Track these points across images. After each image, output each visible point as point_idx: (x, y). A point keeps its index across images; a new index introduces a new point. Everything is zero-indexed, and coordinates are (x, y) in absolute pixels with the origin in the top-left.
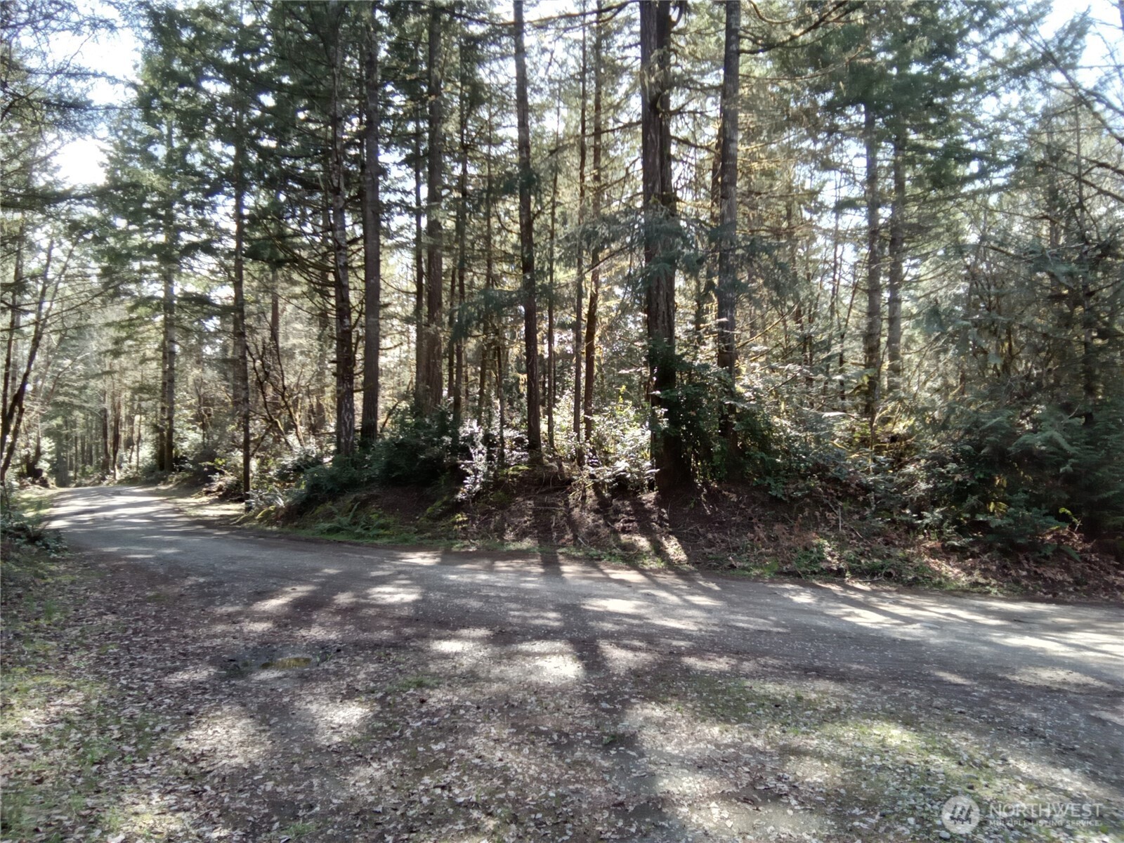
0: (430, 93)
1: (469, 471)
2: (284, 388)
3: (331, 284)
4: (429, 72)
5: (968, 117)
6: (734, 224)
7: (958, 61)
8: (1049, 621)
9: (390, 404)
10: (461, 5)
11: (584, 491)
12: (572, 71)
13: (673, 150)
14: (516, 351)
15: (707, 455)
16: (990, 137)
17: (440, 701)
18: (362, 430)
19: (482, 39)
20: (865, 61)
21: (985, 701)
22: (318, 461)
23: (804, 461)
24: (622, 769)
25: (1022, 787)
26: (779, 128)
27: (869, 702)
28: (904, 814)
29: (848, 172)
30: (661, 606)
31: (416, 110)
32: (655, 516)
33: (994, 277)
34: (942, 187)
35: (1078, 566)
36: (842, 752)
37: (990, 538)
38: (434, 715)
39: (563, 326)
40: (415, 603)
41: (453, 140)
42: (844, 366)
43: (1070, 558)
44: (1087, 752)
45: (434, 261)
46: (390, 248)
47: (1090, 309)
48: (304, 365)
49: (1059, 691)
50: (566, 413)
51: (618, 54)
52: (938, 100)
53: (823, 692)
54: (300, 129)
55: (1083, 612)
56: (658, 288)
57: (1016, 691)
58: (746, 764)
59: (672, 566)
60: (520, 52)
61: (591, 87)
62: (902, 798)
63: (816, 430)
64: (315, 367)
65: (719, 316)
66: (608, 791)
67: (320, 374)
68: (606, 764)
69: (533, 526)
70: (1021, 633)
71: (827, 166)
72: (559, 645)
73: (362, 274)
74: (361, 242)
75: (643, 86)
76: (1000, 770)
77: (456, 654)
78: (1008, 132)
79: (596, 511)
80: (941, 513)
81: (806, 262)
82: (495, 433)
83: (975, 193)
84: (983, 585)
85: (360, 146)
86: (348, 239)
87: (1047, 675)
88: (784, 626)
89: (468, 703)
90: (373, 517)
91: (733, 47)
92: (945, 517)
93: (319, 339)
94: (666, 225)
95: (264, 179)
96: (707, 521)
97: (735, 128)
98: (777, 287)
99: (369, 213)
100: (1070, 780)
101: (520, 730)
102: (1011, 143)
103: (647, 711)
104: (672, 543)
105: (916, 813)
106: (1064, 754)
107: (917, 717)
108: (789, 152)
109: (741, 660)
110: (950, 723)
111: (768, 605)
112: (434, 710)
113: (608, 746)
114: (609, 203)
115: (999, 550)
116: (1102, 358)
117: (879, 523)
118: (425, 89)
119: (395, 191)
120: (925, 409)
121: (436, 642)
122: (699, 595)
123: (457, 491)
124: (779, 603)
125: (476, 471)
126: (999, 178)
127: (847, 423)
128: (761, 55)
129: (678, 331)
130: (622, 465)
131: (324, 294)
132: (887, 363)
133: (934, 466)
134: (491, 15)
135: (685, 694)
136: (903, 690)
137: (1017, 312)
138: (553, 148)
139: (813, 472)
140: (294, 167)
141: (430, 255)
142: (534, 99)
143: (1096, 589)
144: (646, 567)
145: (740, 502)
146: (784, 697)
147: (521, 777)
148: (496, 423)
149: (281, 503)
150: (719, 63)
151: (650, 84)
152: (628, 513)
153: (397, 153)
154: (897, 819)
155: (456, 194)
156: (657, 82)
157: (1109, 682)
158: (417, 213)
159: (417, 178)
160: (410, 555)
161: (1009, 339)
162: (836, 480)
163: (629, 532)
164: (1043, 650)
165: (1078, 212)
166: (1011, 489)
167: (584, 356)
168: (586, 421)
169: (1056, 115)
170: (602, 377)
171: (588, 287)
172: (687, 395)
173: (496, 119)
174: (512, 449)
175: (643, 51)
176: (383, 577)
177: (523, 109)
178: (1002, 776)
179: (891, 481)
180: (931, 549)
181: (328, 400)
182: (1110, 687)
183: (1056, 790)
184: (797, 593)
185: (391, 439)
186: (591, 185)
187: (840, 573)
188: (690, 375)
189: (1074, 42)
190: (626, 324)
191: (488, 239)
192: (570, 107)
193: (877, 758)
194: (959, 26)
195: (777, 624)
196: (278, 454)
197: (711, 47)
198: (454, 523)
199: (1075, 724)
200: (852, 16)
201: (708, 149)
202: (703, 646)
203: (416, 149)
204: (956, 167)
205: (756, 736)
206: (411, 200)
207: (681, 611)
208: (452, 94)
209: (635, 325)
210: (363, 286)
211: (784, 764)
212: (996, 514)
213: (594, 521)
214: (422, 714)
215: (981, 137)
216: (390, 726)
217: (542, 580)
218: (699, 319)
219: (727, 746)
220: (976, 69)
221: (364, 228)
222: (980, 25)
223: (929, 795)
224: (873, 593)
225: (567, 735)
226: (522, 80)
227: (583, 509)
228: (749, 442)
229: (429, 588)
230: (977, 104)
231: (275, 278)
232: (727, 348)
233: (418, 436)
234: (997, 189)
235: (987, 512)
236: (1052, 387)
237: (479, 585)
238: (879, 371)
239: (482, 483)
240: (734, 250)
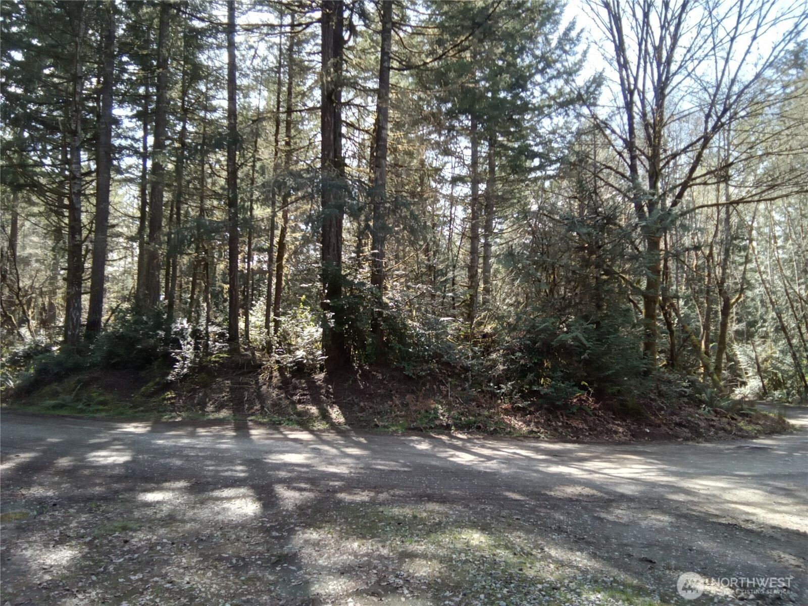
0: (158, 67)
1: (178, 358)
2: (19, 289)
3: (66, 207)
4: (158, 50)
5: (534, 129)
6: (383, 185)
7: (528, 93)
8: (573, 455)
9: (114, 305)
10: (186, 5)
11: (271, 373)
12: (271, 65)
13: (344, 130)
14: (221, 267)
15: (363, 346)
16: (546, 143)
17: (141, 540)
18: (87, 325)
19: (202, 32)
20: (471, 85)
21: (533, 510)
22: (47, 349)
23: (427, 350)
24: (284, 580)
25: (552, 566)
26: (415, 123)
27: (461, 516)
28: (478, 592)
29: (460, 158)
30: (324, 457)
31: (146, 78)
32: (323, 391)
33: (545, 233)
34: (517, 173)
35: (592, 418)
36: (441, 552)
37: (541, 401)
38: (135, 552)
39: (261, 250)
40: (126, 464)
41: (176, 104)
42: (456, 287)
43: (587, 413)
44: (591, 540)
45: (156, 194)
46: (119, 181)
47: (599, 256)
48: (38, 271)
49: (577, 500)
50: (259, 314)
51: (306, 58)
52: (516, 117)
53: (432, 512)
54: (45, 82)
55: (593, 448)
56: (330, 226)
57: (551, 502)
58: (375, 568)
59: (334, 427)
60: (232, 46)
61: (285, 78)
62: (477, 582)
63: (435, 330)
64: (49, 273)
65: (372, 249)
66: (272, 598)
67: (53, 279)
68: (271, 578)
69: (229, 400)
70: (557, 463)
71: (447, 152)
72: (243, 490)
73: (93, 200)
74: (94, 175)
75: (322, 82)
76: (539, 556)
77: (158, 502)
78: (557, 142)
79: (280, 388)
80: (512, 385)
81: (433, 215)
82: (202, 328)
83: (536, 179)
84: (536, 432)
85: (97, 100)
86: (83, 171)
87: (570, 490)
88: (409, 467)
89: (165, 540)
90: (94, 395)
91: (386, 64)
92: (514, 388)
93: (53, 250)
94: (337, 182)
95: (10, 119)
96: (361, 393)
97: (386, 120)
98: (412, 231)
99: (102, 153)
100: (581, 559)
101: (206, 558)
102: (558, 149)
103: (306, 536)
104: (335, 410)
105: (486, 591)
106: (578, 542)
107: (490, 524)
108: (423, 140)
109: (378, 493)
110: (511, 527)
111: (399, 452)
112: (135, 548)
113: (275, 564)
114: (297, 162)
115: (546, 409)
116: (606, 288)
117: (473, 392)
118: (155, 63)
119: (126, 138)
120: (503, 317)
121: (141, 494)
122: (352, 447)
123: (168, 374)
124: (407, 450)
125: (184, 359)
126: (551, 170)
127: (456, 325)
128: (405, 72)
129: (344, 258)
130: (300, 353)
131: (59, 214)
132: (482, 286)
133: (508, 354)
134: (211, 16)
135: (336, 521)
136: (483, 507)
137: (558, 257)
138: (255, 118)
139: (433, 358)
140: (38, 111)
141: (153, 189)
142: (241, 82)
143: (601, 433)
144: (315, 429)
145: (384, 379)
146: (405, 517)
147: (204, 595)
148: (203, 321)
149: (11, 384)
150: (377, 74)
151: (328, 82)
152: (303, 389)
153: (129, 109)
154: (473, 596)
155: (177, 145)
156: (332, 81)
157: (606, 493)
158: (144, 156)
159: (145, 130)
160: (125, 425)
161: (553, 273)
162: (447, 364)
163: (303, 403)
164: (570, 474)
165: (594, 195)
166: (554, 369)
167: (274, 273)
168: (275, 320)
169: (585, 134)
170: (289, 288)
171: (280, 222)
172: (349, 303)
173: (211, 93)
174: (215, 341)
175: (323, 57)
176: (100, 443)
177: (233, 88)
178: (540, 560)
179: (482, 364)
180: (505, 409)
181: (59, 299)
182: (606, 496)
183: (572, 567)
184: (420, 442)
185: (113, 333)
186: (283, 148)
187: (448, 427)
188: (352, 289)
189: (595, 90)
190: (308, 251)
191: (202, 181)
192: (269, 91)
193: (463, 555)
194: (529, 71)
195: (404, 465)
196: (11, 344)
197: (372, 62)
198: (164, 399)
199: (585, 522)
200: (463, 55)
201: (367, 132)
202: (351, 484)
203: (146, 108)
204: (526, 161)
205: (383, 547)
206: (139, 146)
207: (338, 460)
208: (176, 70)
209: (314, 252)
210: (94, 210)
211: (401, 566)
212: (545, 385)
213: (277, 395)
214: (124, 552)
215: (541, 143)
216: (96, 564)
217: (233, 441)
218: (359, 250)
219: (363, 556)
220: (539, 100)
221: (97, 164)
222: (542, 72)
223: (495, 578)
224: (469, 440)
225: (243, 559)
226: (233, 66)
227: (269, 386)
228: (392, 337)
229: (139, 452)
230: (539, 121)
231: (15, 199)
232: (378, 271)
233: (136, 330)
234: (549, 177)
235: (539, 384)
236: (576, 304)
237: (182, 447)
238: (477, 291)
239: (189, 368)
240: (384, 203)
